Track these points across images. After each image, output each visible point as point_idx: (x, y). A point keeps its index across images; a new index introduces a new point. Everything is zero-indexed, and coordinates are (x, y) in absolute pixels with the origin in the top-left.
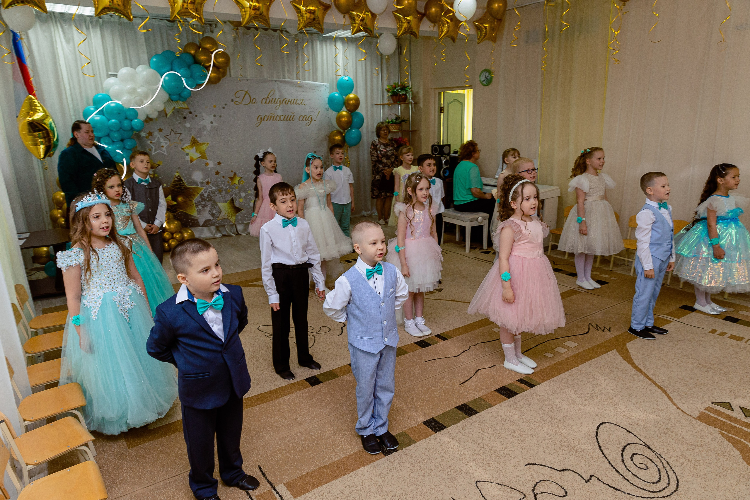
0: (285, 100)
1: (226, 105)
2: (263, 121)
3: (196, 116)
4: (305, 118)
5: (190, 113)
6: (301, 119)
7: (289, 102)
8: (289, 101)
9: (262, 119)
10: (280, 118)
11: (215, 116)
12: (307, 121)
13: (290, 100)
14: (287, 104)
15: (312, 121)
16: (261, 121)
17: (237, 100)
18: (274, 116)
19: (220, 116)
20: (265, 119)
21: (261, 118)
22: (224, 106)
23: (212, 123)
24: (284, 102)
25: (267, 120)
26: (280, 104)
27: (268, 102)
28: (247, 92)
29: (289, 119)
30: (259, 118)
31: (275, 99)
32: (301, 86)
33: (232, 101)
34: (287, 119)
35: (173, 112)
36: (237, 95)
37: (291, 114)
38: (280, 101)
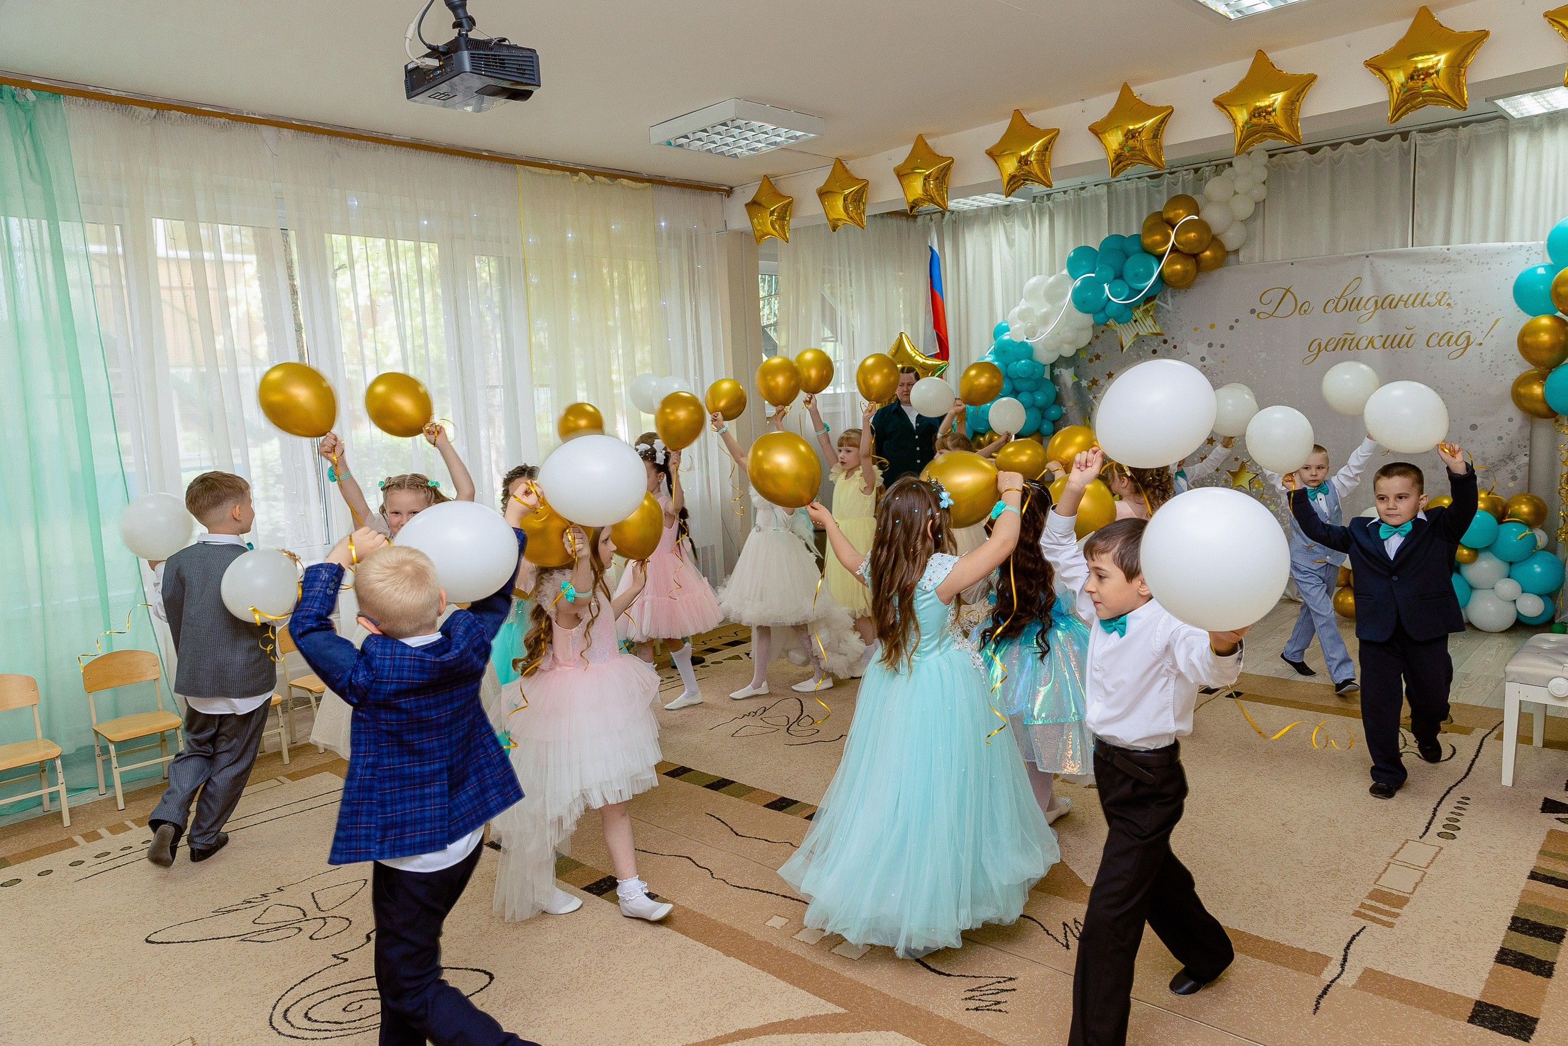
0: (1391, 298)
1: (1237, 321)
2: (1323, 353)
3: (1175, 347)
4: (1447, 339)
5: (1165, 342)
6: (1434, 341)
7: (1401, 304)
8: (1399, 301)
9: (1323, 347)
10: (1371, 342)
11: (1210, 345)
12: (1454, 347)
13: (1405, 298)
14: (1395, 307)
15: (1468, 345)
16: (1319, 351)
17: (1264, 309)
18: (1353, 340)
19: (1222, 346)
20: (1330, 348)
21: (1320, 344)
22: (1234, 324)
23: (1203, 359)
24: (1386, 303)
25: (1334, 350)
26: (1376, 309)
27: (1340, 307)
28: (1288, 290)
29: (1399, 345)
30: (1316, 344)
31: (1362, 298)
32: (1445, 260)
33: (1253, 311)
34: (1392, 344)
35: (1133, 343)
36: (1265, 299)
37: (1406, 332)
38: (1376, 302)
